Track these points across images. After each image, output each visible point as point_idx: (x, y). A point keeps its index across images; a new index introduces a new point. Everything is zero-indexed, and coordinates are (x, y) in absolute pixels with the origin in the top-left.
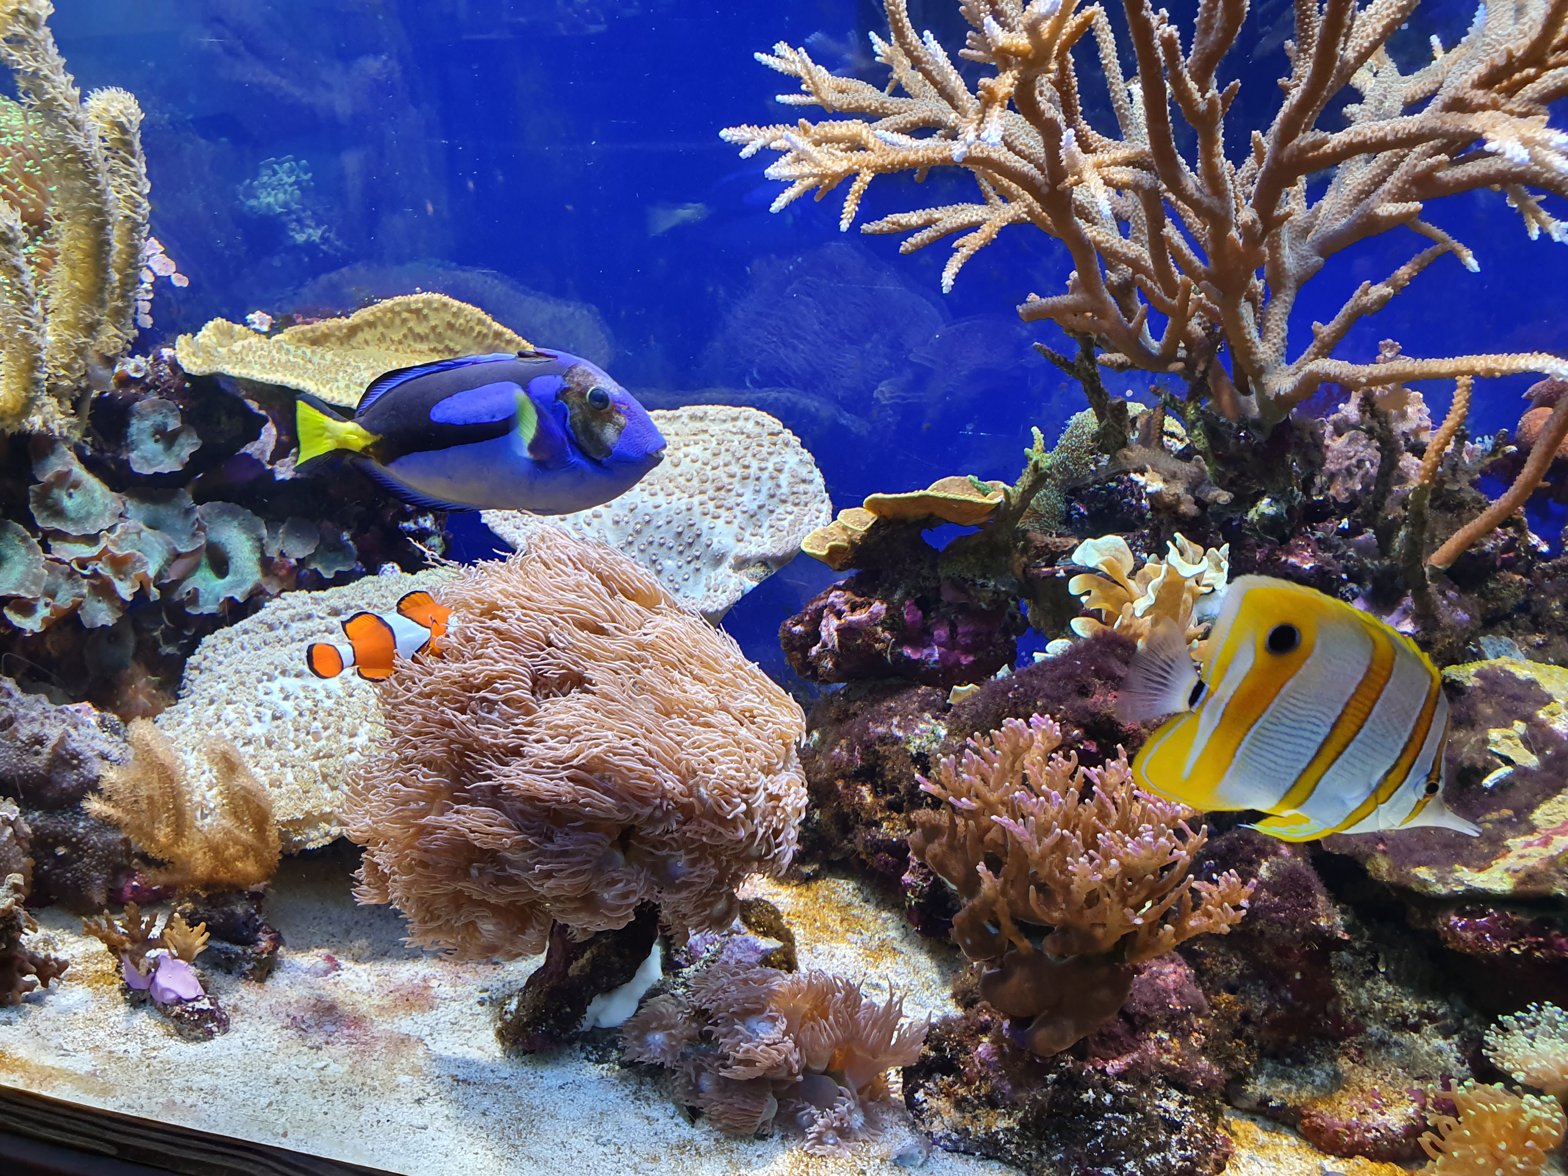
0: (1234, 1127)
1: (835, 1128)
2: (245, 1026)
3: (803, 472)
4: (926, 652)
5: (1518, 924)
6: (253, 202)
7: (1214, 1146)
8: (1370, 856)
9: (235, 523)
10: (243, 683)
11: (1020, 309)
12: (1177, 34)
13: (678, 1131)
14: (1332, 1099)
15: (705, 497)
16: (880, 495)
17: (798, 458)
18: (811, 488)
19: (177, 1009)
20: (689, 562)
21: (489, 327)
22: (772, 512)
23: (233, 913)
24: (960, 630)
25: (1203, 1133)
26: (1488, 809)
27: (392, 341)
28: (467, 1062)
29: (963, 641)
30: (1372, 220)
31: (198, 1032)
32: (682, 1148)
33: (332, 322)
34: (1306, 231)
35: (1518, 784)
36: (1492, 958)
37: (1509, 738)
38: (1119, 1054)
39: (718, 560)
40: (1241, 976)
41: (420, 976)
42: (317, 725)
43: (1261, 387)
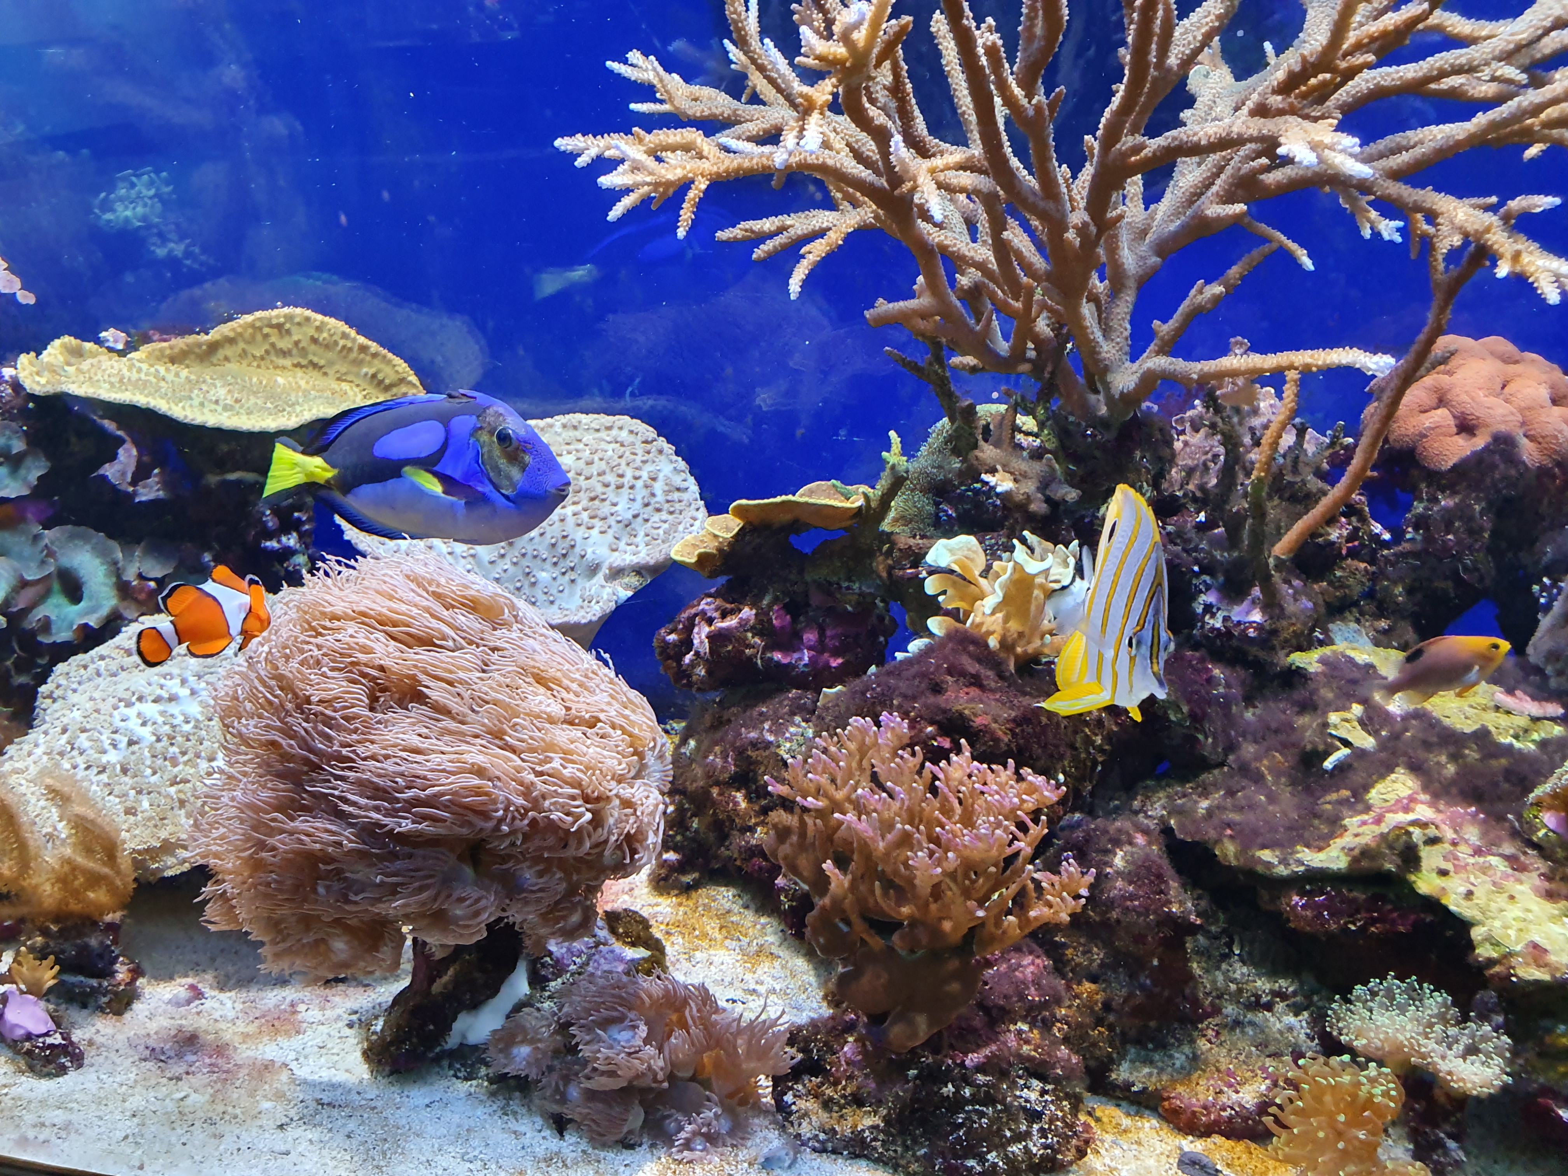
0: (1098, 1113)
1: (703, 1135)
2: (101, 1059)
3: (677, 480)
4: (796, 655)
5: (1354, 900)
6: (109, 216)
7: (1075, 1133)
8: (1218, 841)
9: (88, 547)
10: (97, 711)
11: (867, 314)
12: (1000, 42)
13: (545, 1144)
14: (1190, 1081)
15: (579, 508)
16: (744, 502)
17: (671, 466)
18: (685, 496)
19: (27, 1045)
20: (564, 574)
21: (354, 340)
22: (647, 520)
23: (86, 946)
24: (829, 633)
25: (1063, 1120)
26: (1326, 790)
27: (254, 357)
28: (333, 1085)
29: (830, 643)
30: (1201, 222)
31: (51, 1068)
32: (548, 1160)
33: (191, 339)
34: (1144, 233)
35: (1356, 764)
36: (1330, 935)
37: (1346, 720)
38: (977, 1048)
39: (593, 570)
40: (1102, 965)
41: (288, 1000)
42: (174, 750)
43: (1107, 386)
